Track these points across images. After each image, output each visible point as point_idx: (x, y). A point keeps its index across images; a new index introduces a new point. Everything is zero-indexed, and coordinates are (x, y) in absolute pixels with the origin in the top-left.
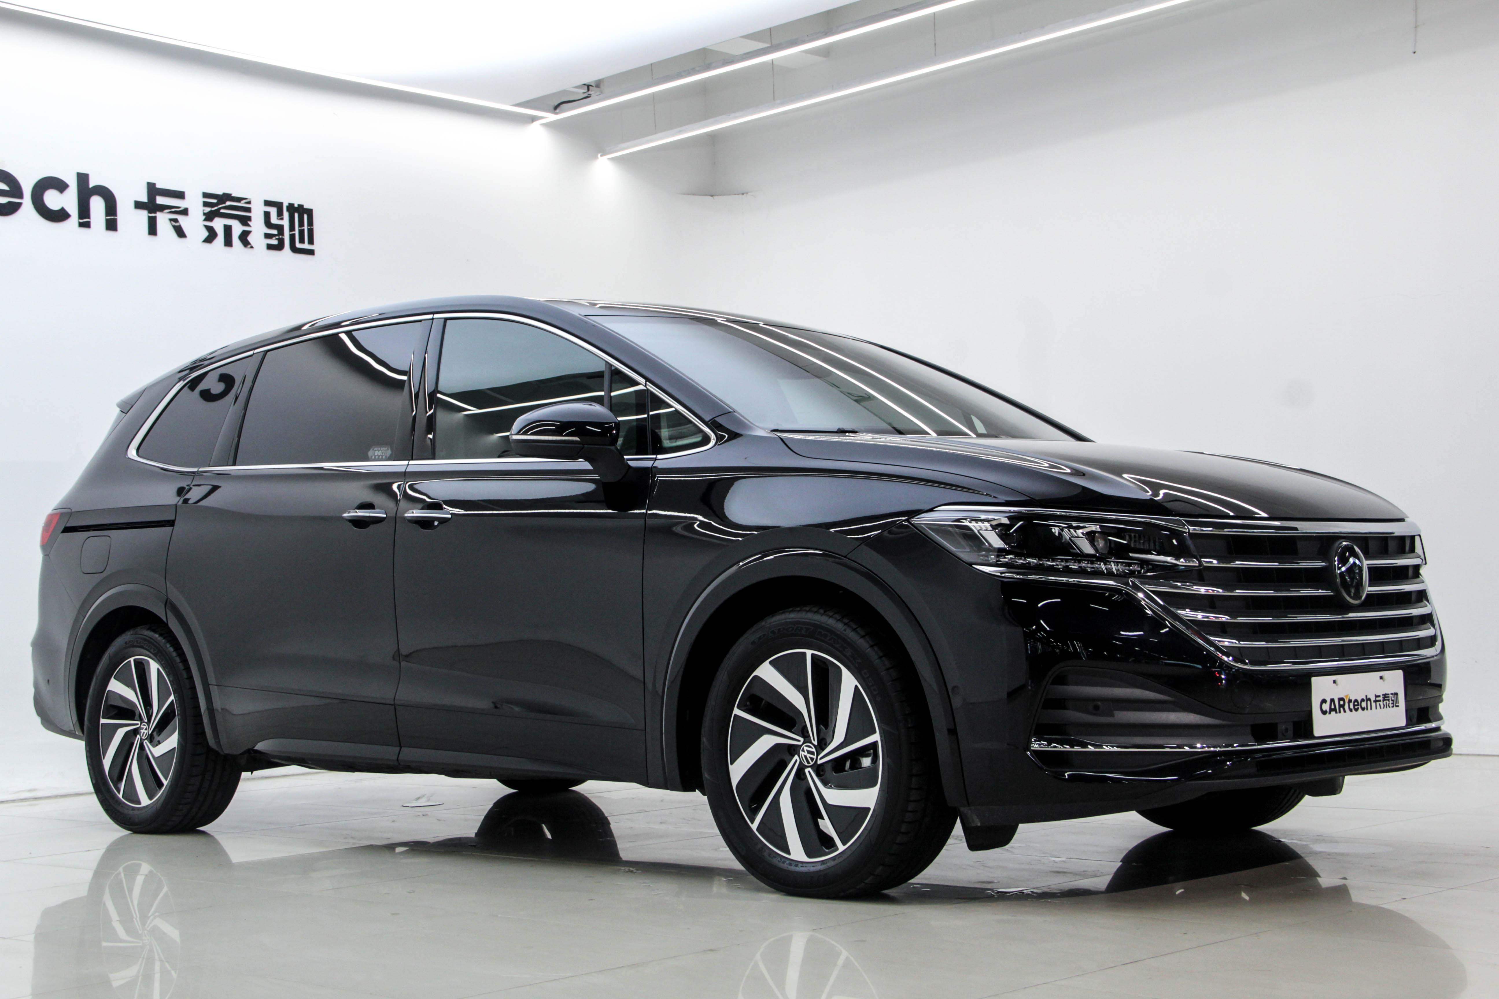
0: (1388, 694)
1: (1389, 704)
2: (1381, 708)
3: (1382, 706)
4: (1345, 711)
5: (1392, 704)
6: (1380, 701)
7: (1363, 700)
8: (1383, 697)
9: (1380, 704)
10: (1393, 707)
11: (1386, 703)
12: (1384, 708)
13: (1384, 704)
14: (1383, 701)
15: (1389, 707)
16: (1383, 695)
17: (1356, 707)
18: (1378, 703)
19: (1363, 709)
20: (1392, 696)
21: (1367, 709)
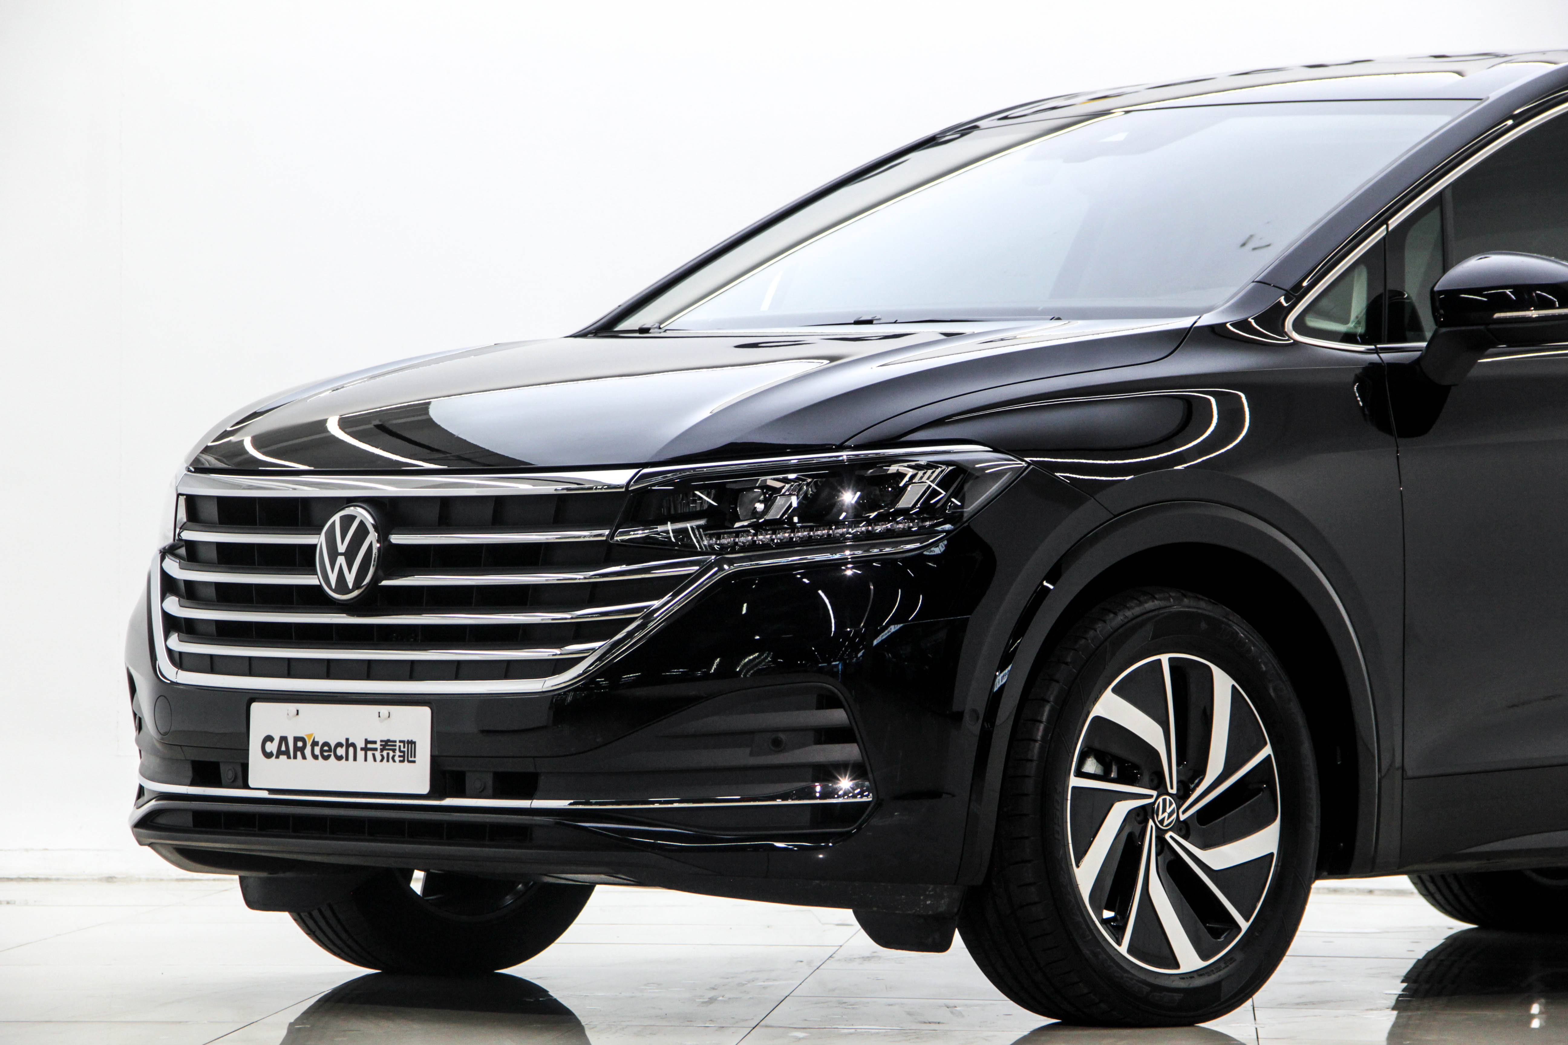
0: (395, 742)
1: (394, 756)
2: (375, 760)
3: (378, 758)
4: (304, 757)
5: (400, 756)
6: (376, 749)
7: (339, 745)
8: (381, 745)
9: (374, 755)
10: (403, 761)
11: (388, 754)
12: (382, 761)
13: (382, 756)
14: (382, 750)
15: (394, 761)
16: (381, 741)
17: (326, 754)
18: (370, 753)
19: (339, 758)
20: (402, 745)
21: (347, 759)
